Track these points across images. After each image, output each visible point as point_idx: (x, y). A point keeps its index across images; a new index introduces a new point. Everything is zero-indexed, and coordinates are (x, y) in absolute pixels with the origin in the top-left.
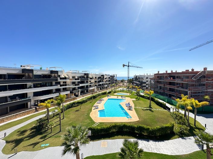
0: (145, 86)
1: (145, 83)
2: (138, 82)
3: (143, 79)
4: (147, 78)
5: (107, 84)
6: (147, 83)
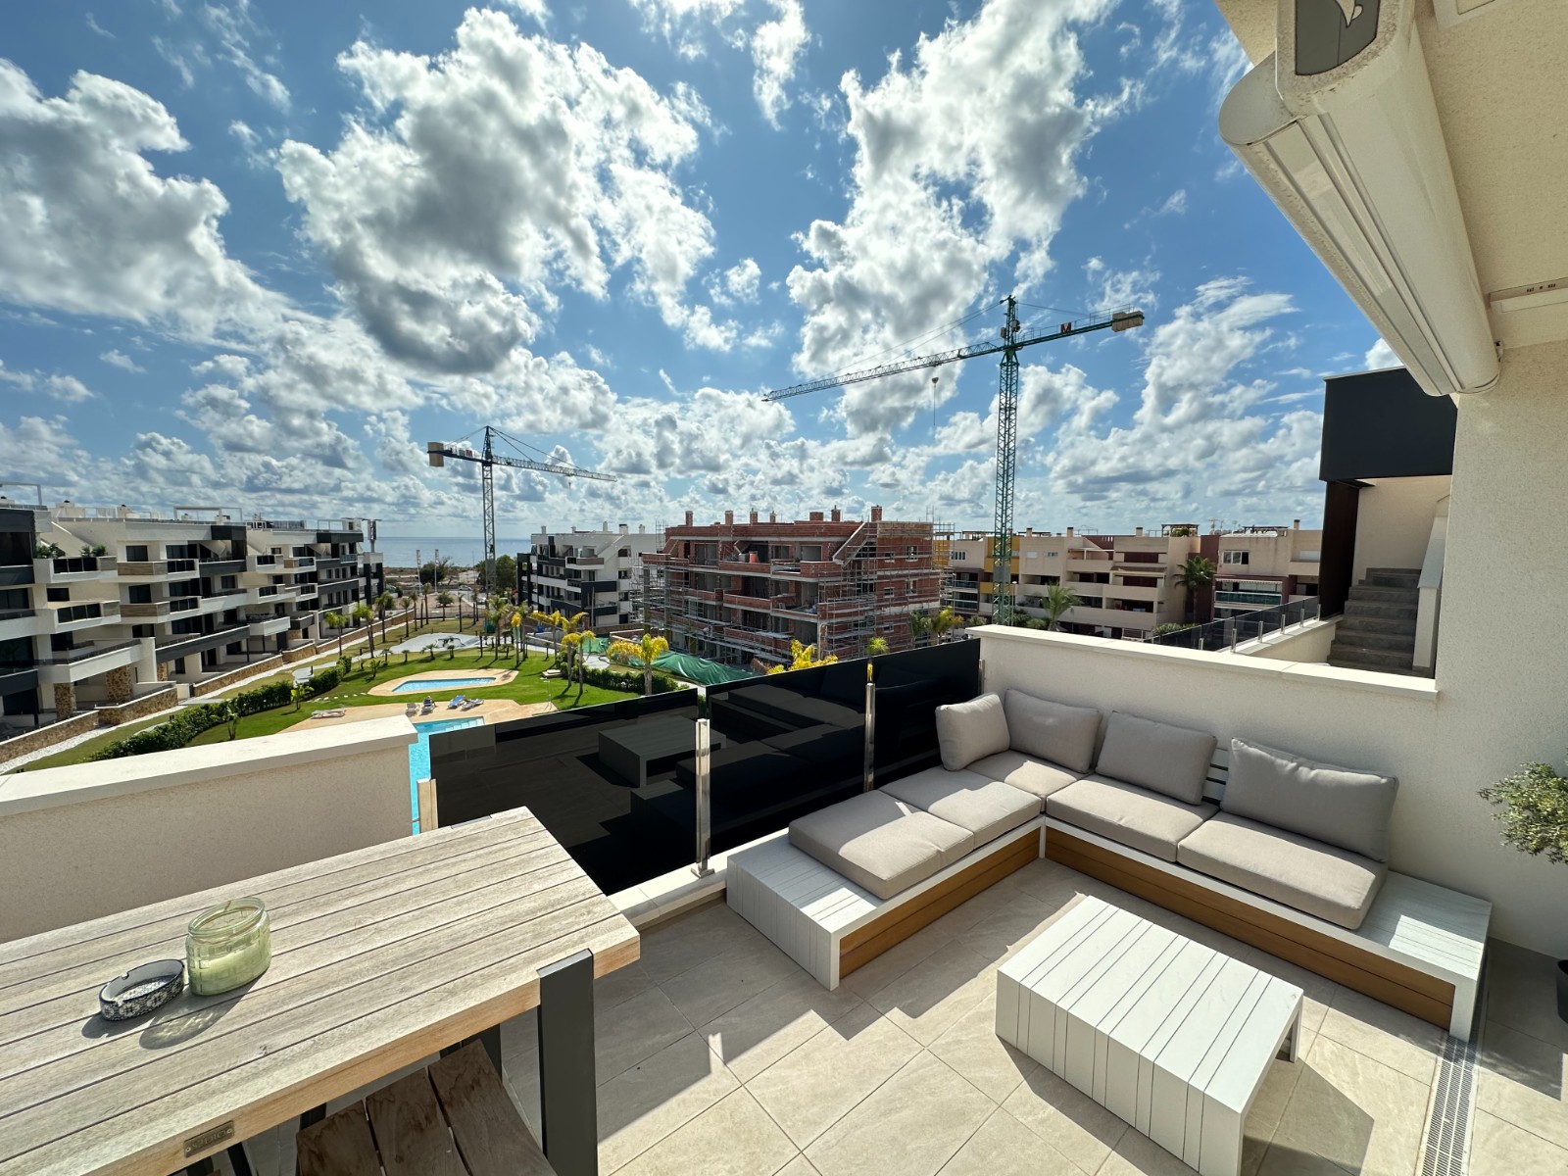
0: (612, 610)
1: (611, 586)
2: (563, 584)
3: (601, 561)
4: (623, 553)
6: (625, 585)
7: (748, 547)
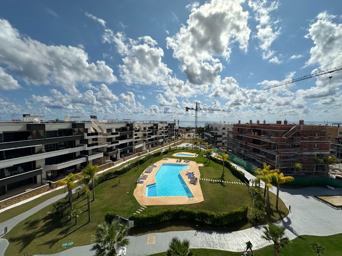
0: (221, 142)
1: (221, 136)
2: (210, 135)
3: (218, 131)
4: (224, 129)
5: (162, 137)
6: (224, 136)
7: (255, 131)
